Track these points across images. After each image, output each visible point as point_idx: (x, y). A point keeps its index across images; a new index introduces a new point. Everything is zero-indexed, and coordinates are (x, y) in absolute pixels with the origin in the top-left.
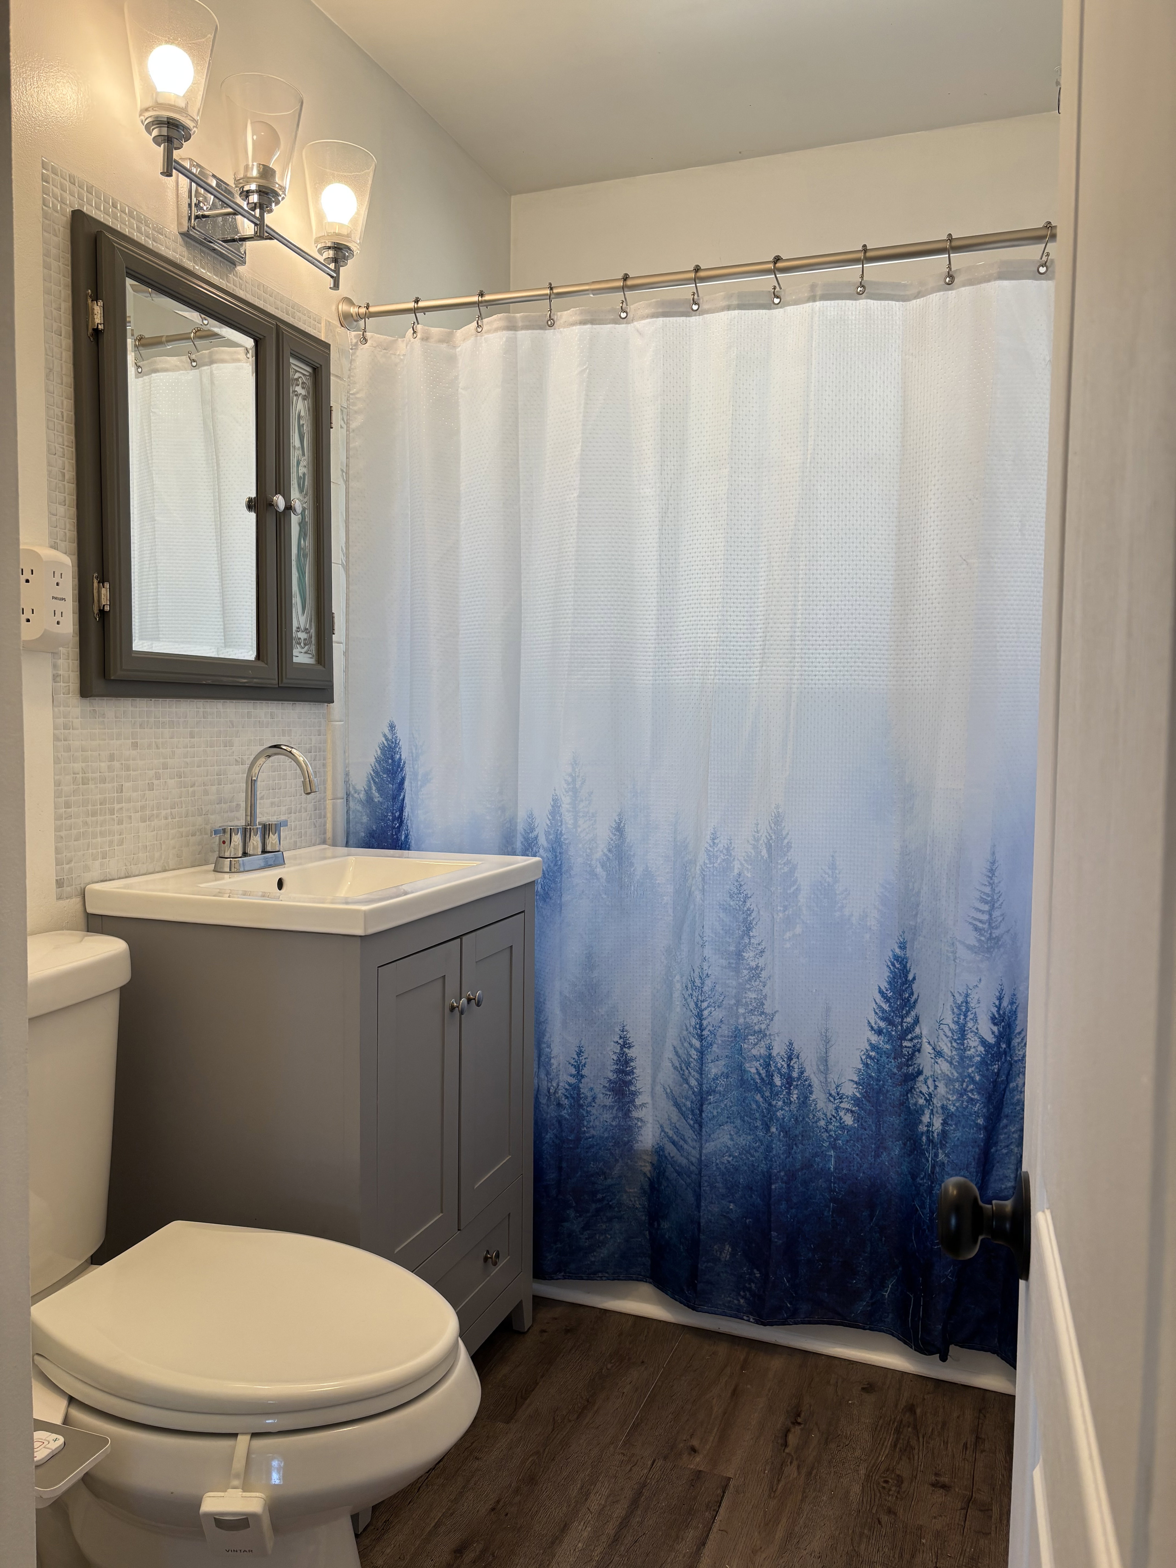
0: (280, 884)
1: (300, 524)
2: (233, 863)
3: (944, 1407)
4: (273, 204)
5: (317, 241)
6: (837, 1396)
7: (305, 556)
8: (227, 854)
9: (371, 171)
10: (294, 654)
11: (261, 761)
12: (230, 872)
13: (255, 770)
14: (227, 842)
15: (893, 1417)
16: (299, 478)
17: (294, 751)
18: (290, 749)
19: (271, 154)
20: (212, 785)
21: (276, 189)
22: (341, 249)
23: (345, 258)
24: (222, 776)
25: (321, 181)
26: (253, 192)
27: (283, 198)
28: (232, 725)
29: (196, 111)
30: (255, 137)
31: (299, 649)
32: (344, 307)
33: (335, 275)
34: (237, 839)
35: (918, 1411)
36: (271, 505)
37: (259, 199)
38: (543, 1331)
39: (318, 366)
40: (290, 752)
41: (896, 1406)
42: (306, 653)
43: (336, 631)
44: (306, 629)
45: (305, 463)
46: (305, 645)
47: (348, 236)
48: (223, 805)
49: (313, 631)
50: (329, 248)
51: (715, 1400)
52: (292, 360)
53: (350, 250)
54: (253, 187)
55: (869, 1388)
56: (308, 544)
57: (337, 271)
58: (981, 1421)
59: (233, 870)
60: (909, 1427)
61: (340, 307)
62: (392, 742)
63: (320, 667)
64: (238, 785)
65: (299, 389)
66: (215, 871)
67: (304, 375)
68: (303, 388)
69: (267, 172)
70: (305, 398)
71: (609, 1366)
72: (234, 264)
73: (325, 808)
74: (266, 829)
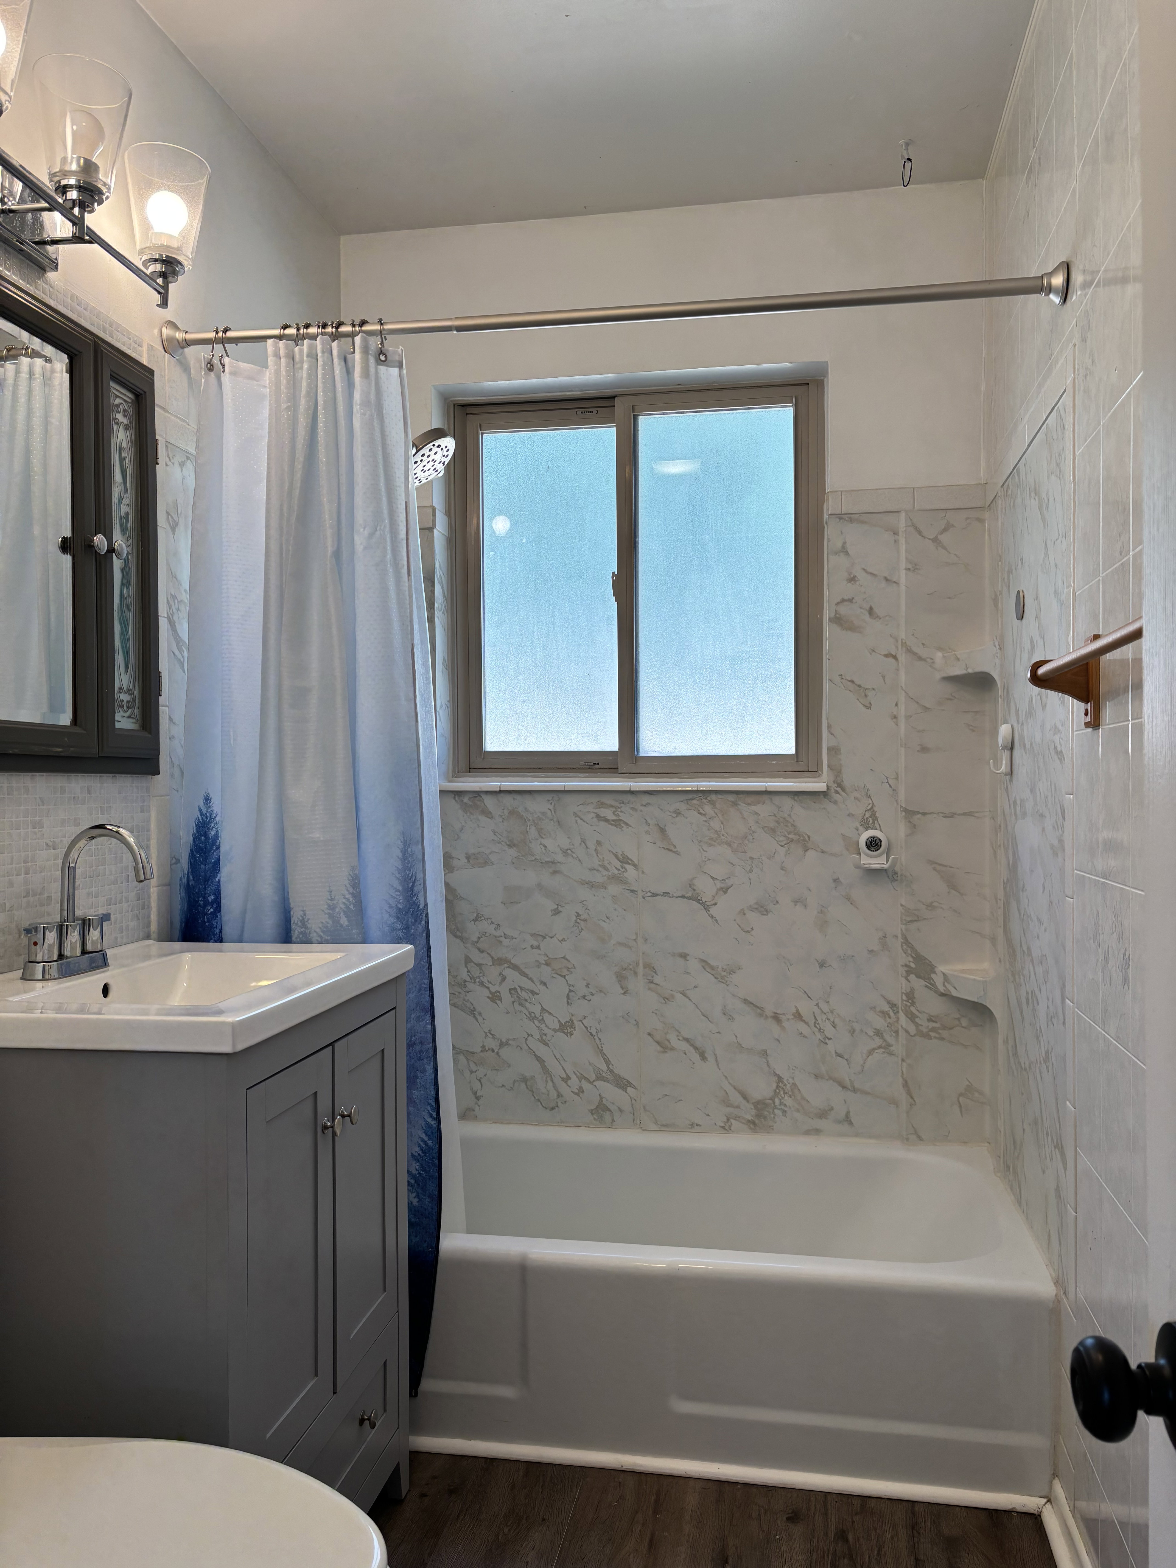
0: (106, 990)
1: (122, 570)
2: (47, 968)
3: (875, 1529)
4: (96, 204)
5: (141, 252)
6: (763, 1531)
7: (128, 606)
8: (39, 959)
9: (204, 181)
10: (117, 718)
11: (81, 844)
12: (44, 979)
13: (74, 854)
14: (40, 942)
15: (826, 1548)
16: (121, 518)
17: (122, 831)
18: (115, 829)
19: (94, 147)
20: (17, 875)
21: (100, 186)
22: (171, 263)
23: (175, 273)
24: (30, 864)
25: (147, 187)
26: (71, 186)
27: (107, 198)
28: (43, 802)
29: (9, 82)
30: (75, 127)
31: (122, 713)
32: (167, 331)
33: (163, 291)
34: (52, 937)
35: (850, 1537)
36: (90, 547)
37: (79, 196)
38: (423, 1495)
39: (142, 392)
40: (117, 832)
41: (826, 1534)
42: (129, 717)
43: (163, 692)
44: (129, 690)
45: (128, 501)
46: (128, 708)
47: (179, 249)
48: (31, 899)
49: (136, 692)
50: (156, 260)
51: (631, 1556)
52: (112, 384)
53: (182, 265)
54: (72, 181)
55: (794, 1517)
56: (131, 592)
57: (166, 288)
58: (916, 1539)
59: (47, 977)
60: (844, 1558)
61: (164, 331)
62: (207, 817)
63: (146, 734)
64: (49, 873)
65: (120, 417)
66: (23, 978)
67: (125, 401)
68: (125, 416)
69: (89, 167)
70: (127, 428)
71: (506, 1530)
72: (43, 269)
73: (149, 897)
74: (85, 925)
